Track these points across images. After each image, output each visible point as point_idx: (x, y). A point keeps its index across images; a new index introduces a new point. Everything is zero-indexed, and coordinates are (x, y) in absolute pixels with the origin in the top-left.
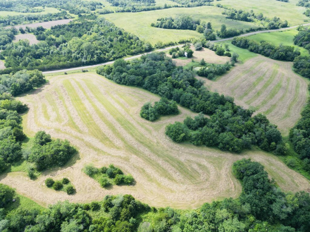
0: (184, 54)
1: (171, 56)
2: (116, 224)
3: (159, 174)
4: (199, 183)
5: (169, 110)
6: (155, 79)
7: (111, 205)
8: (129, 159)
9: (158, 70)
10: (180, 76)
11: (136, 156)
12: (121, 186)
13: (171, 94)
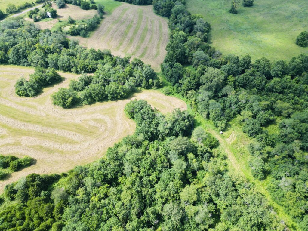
0: (46, 14)
1: (32, 20)
3: (59, 143)
6: (21, 50)
7: (15, 192)
8: (20, 143)
9: (20, 38)
10: (50, 40)
11: (27, 137)
12: (20, 170)
13: (47, 62)
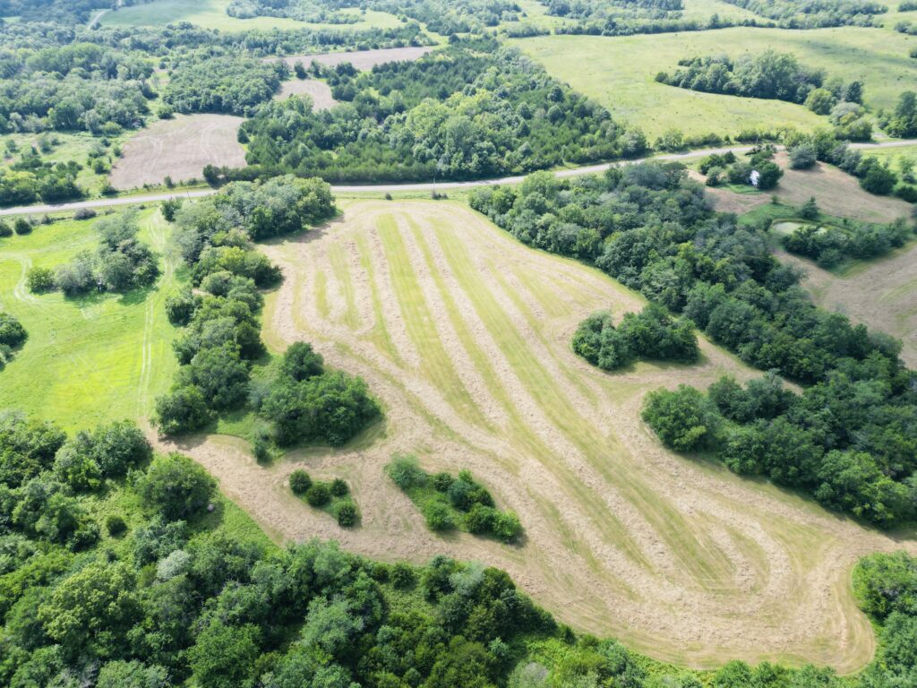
0: (749, 173)
1: (703, 179)
2: (452, 643)
3: (601, 535)
4: (726, 592)
5: (667, 346)
6: (640, 244)
7: (446, 587)
8: (517, 468)
9: (652, 215)
10: (723, 245)
11: (540, 464)
12: (482, 539)
13: (684, 297)
